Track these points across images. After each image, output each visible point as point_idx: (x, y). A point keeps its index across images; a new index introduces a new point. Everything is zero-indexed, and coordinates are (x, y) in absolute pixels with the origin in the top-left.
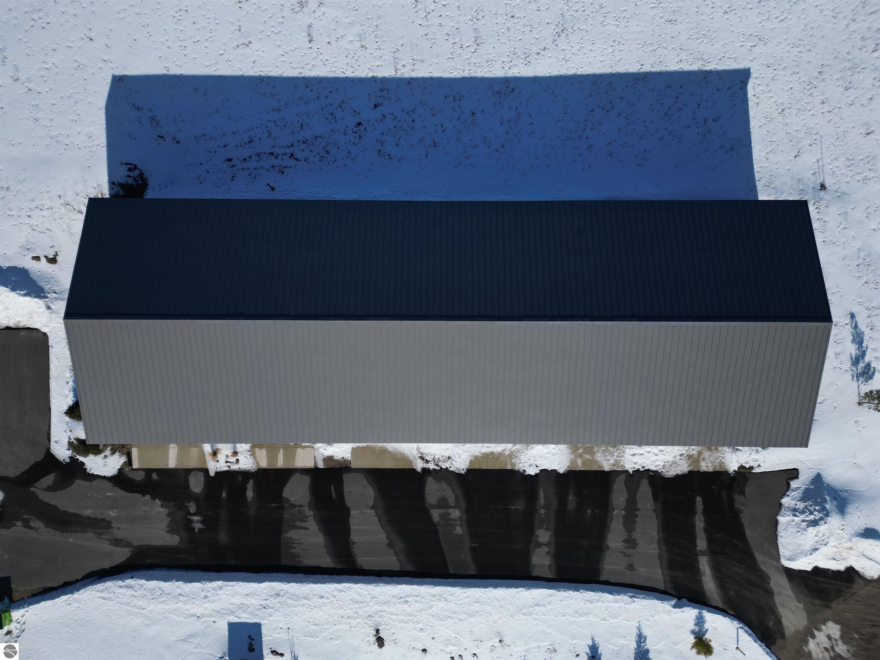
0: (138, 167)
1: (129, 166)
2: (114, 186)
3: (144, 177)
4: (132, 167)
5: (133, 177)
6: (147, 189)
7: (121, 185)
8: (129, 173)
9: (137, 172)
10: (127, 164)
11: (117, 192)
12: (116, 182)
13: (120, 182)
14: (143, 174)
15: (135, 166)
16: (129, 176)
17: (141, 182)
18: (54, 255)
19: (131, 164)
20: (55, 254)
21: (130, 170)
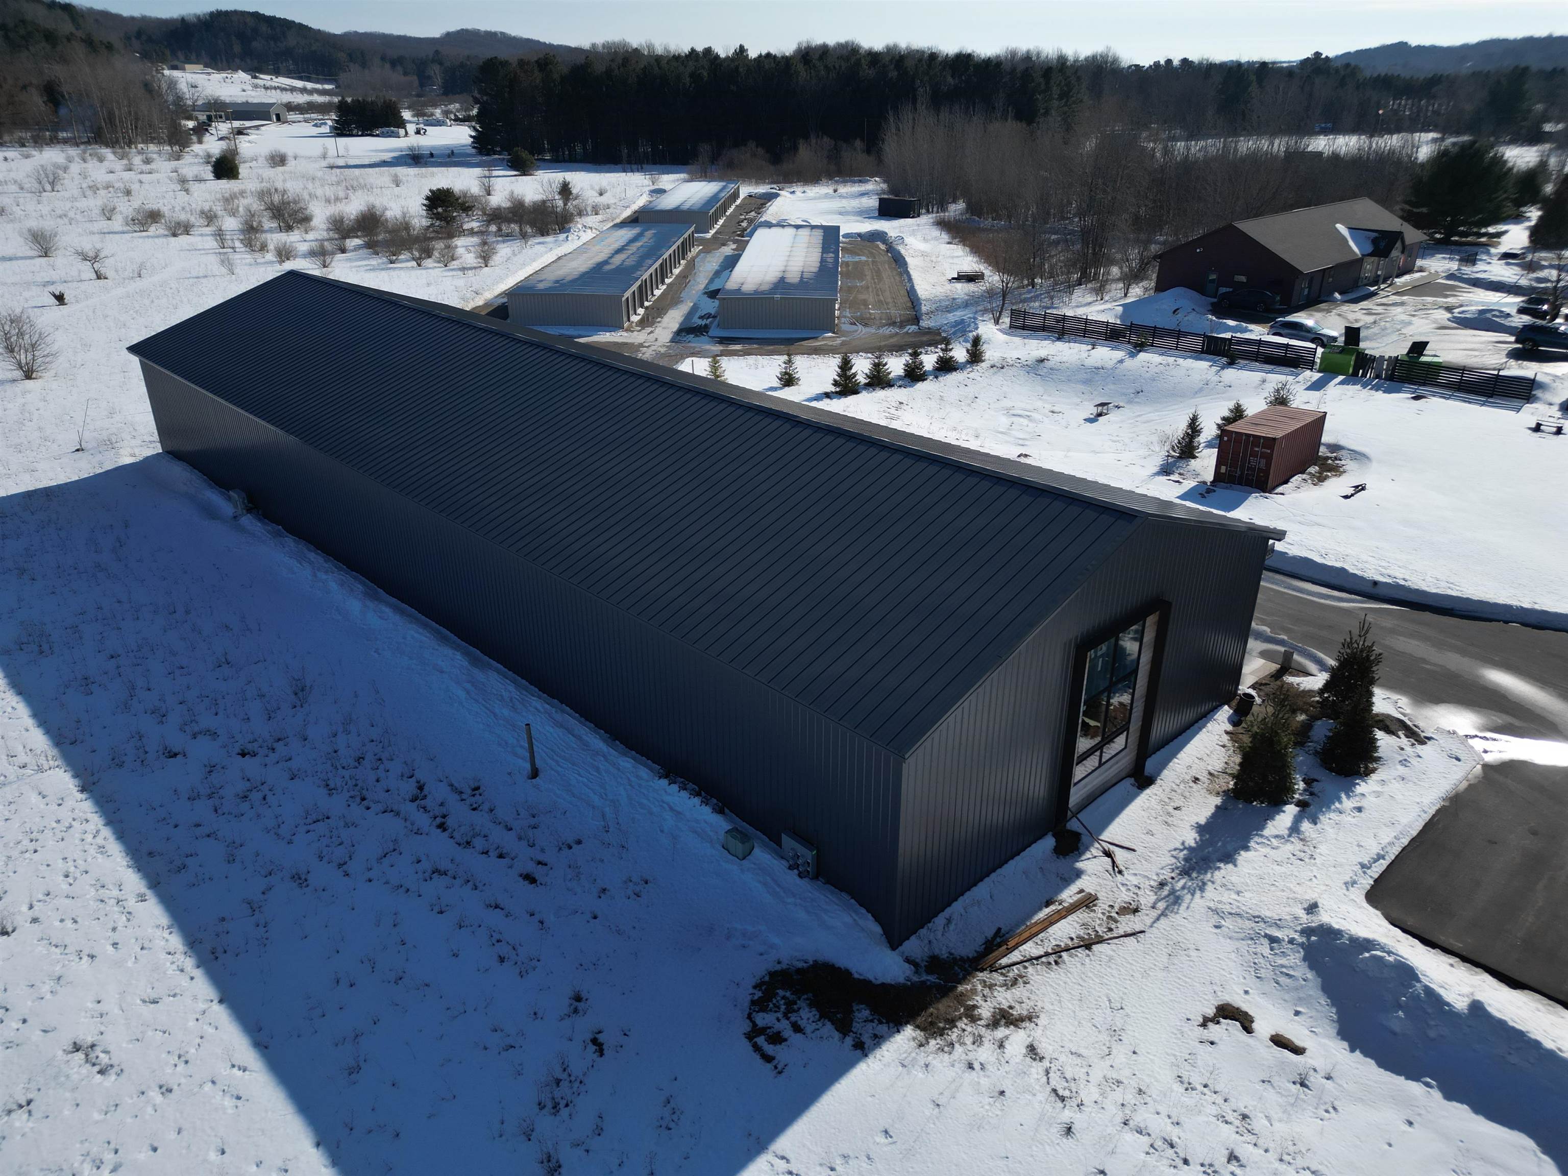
0: (747, 1027)
1: (769, 1049)
2: (866, 1038)
3: (759, 994)
4: (761, 1040)
5: (788, 1019)
6: (784, 966)
7: (844, 1028)
8: (788, 1032)
9: (763, 1019)
10: (768, 1059)
11: (872, 1021)
12: (849, 1041)
13: (837, 1035)
14: (753, 1002)
15: (750, 1036)
16: (797, 1028)
17: (781, 992)
18: (1218, 1023)
19: (757, 1048)
20: (1210, 1024)
21: (777, 1039)
